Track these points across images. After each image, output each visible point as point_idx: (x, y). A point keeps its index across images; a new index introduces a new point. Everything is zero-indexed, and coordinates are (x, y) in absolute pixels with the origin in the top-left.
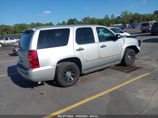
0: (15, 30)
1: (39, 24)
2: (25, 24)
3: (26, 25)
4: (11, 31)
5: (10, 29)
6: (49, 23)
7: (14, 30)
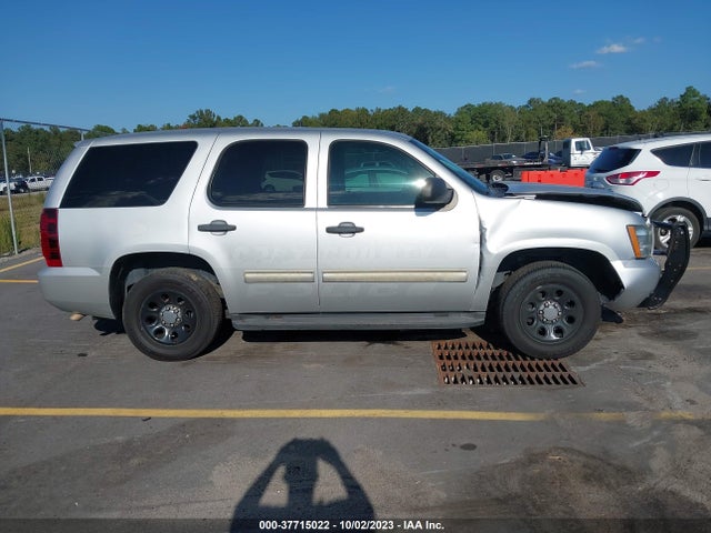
0: (457, 129)
1: (559, 105)
2: (499, 106)
3: (502, 109)
4: (439, 133)
5: (438, 124)
6: (611, 100)
7: (451, 128)
